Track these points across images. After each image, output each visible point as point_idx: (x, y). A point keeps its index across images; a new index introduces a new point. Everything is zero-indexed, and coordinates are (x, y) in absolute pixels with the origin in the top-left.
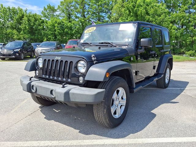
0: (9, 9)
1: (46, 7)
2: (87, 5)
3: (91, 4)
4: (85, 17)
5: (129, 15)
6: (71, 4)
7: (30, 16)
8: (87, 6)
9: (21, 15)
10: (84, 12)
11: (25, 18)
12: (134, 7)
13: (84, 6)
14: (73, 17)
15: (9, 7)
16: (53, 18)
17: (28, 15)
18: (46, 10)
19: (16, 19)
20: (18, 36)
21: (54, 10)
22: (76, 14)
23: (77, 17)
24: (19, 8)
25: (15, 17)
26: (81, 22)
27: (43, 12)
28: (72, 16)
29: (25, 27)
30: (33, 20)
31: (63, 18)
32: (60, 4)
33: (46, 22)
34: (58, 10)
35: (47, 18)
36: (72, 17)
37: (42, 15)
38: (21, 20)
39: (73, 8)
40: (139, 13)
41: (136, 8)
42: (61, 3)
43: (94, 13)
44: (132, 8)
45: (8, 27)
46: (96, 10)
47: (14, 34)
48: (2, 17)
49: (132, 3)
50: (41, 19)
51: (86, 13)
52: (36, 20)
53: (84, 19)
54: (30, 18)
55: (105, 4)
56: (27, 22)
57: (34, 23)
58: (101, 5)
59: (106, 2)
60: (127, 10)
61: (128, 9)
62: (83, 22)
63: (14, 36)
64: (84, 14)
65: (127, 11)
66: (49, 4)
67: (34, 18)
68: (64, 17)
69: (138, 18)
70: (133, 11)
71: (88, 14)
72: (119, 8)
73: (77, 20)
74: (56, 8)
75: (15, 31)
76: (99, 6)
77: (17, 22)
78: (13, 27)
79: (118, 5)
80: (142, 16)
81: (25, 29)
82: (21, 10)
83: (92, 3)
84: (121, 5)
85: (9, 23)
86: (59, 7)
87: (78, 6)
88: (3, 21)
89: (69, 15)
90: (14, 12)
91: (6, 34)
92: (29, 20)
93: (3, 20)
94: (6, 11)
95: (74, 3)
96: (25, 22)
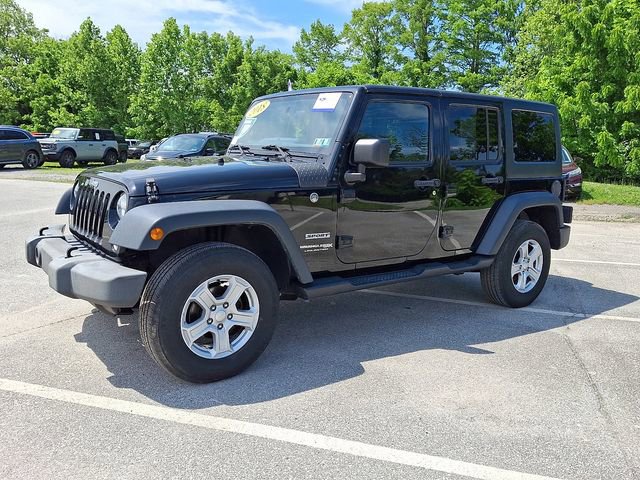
0: (205, 38)
1: (309, 32)
2: (437, 19)
3: (449, 13)
4: (427, 59)
5: (574, 50)
6: (387, 18)
7: (258, 60)
8: (437, 22)
9: (234, 57)
10: (425, 43)
11: (246, 66)
12: (594, 21)
13: (429, 22)
14: (388, 60)
15: (205, 32)
16: (326, 64)
17: (254, 57)
18: (308, 40)
19: (220, 69)
20: (221, 119)
21: (330, 40)
22: (397, 51)
23: (400, 59)
24: (231, 36)
25: (217, 63)
26: (411, 75)
27: (297, 48)
28: (385, 55)
29: (243, 93)
30: (265, 69)
31: (356, 63)
32: (352, 18)
33: (304, 79)
34: (343, 40)
35: (308, 65)
36: (386, 60)
37: (294, 54)
38: (234, 70)
39: (389, 30)
40: (611, 41)
41: (598, 26)
42: (355, 14)
43: (458, 44)
44: (584, 26)
45: (198, 92)
46: (467, 33)
47: (213, 113)
48: (185, 64)
49: (588, 8)
50: (288, 69)
51: (431, 46)
52: (274, 72)
53: (420, 66)
54: (259, 65)
55: (501, 11)
56: (249, 78)
57: (268, 81)
58: (486, 16)
59: (503, 7)
60: (568, 31)
61: (571, 27)
62: (419, 74)
63: (212, 120)
64: (425, 50)
65: (570, 37)
66: (318, 22)
67: (271, 65)
68: (358, 60)
69: (608, 59)
70: (590, 34)
71: (439, 47)
72: (545, 24)
73: (401, 67)
74: (337, 33)
75: (214, 105)
76: (477, 20)
77: (224, 77)
78: (211, 92)
79: (541, 14)
80: (622, 52)
81: (242, 98)
82: (236, 42)
83: (454, 10)
84: (552, 14)
85: (200, 82)
86: (347, 28)
87: (407, 24)
88: (187, 73)
89: (377, 52)
90: (218, 48)
91: (191, 112)
92: (255, 72)
93: (186, 71)
94: (197, 45)
95: (394, 13)
96: (245, 78)
